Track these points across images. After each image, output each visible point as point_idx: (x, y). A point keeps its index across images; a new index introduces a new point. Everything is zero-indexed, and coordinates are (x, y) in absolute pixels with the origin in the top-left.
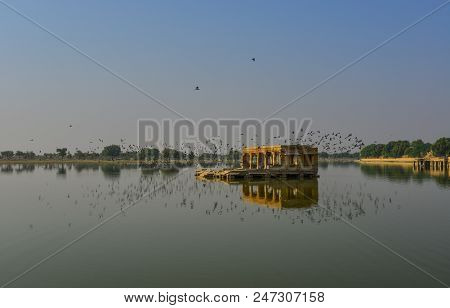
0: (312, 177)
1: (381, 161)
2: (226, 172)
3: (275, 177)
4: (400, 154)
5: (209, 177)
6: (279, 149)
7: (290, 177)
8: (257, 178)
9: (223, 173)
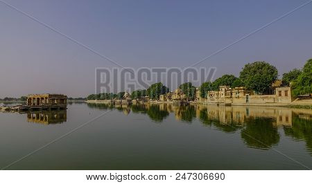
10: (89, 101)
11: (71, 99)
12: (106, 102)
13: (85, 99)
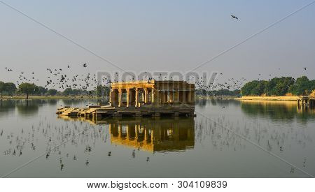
0: (188, 116)
1: (264, 100)
2: (92, 110)
3: (147, 116)
4: (283, 92)
5: (73, 115)
6: (152, 85)
7: (164, 116)
8: (127, 117)
9: (89, 112)
10: (245, 99)
11: (204, 92)
12: (289, 100)
13: (237, 93)
